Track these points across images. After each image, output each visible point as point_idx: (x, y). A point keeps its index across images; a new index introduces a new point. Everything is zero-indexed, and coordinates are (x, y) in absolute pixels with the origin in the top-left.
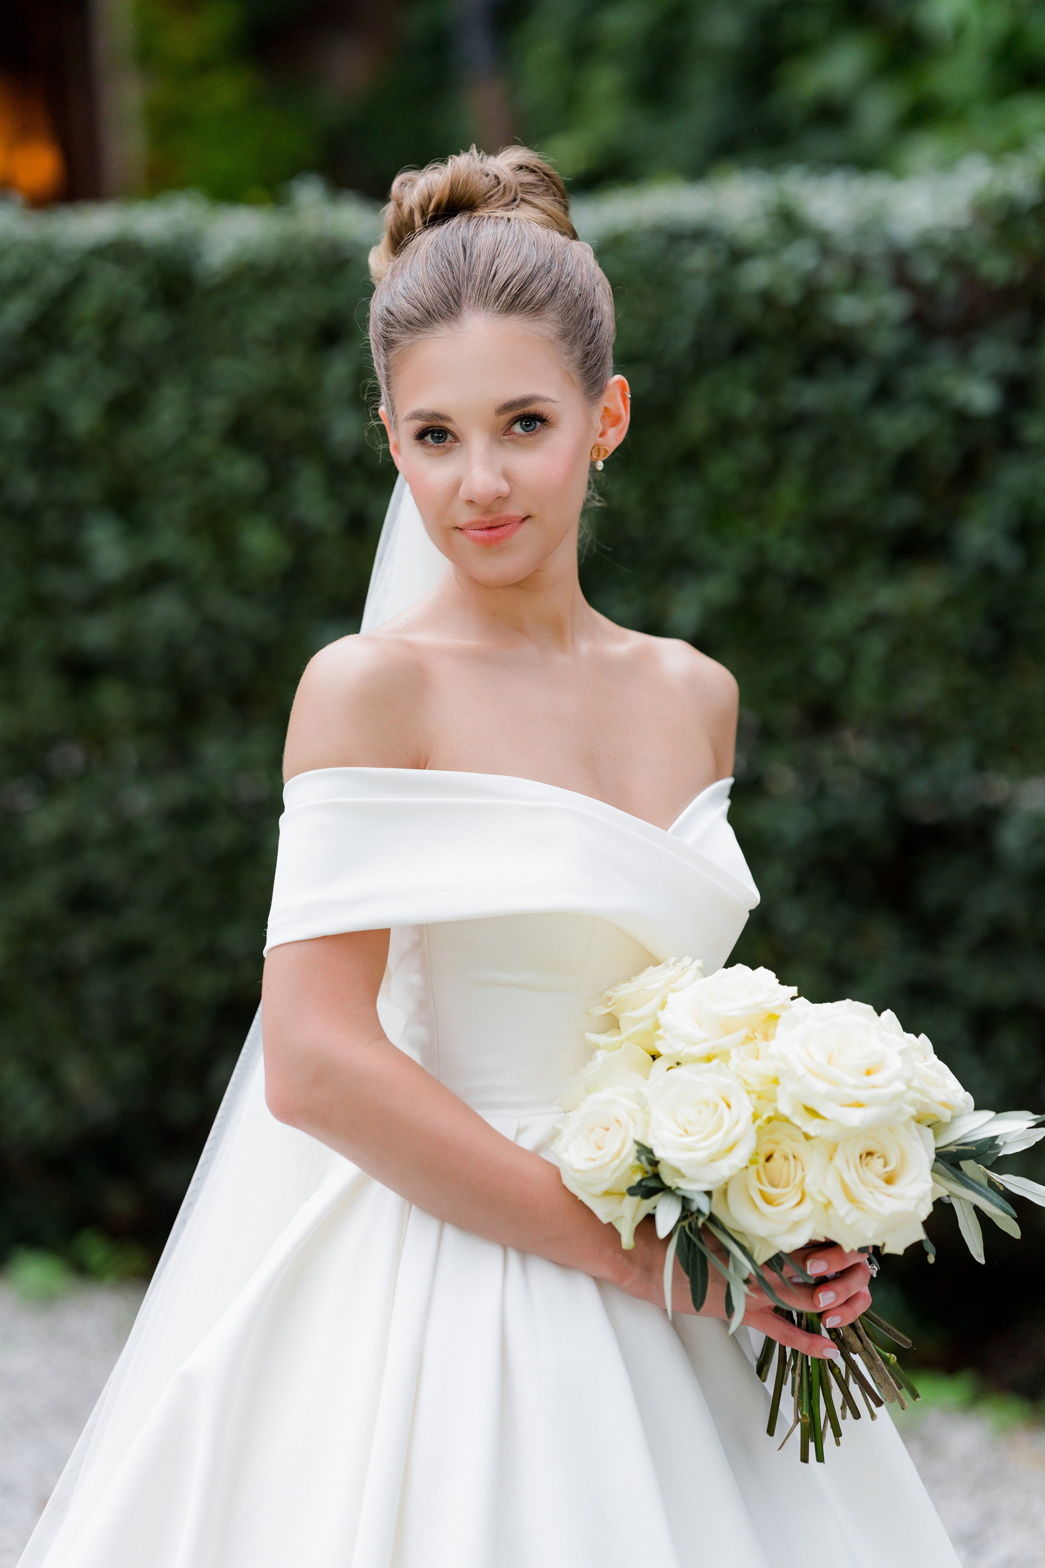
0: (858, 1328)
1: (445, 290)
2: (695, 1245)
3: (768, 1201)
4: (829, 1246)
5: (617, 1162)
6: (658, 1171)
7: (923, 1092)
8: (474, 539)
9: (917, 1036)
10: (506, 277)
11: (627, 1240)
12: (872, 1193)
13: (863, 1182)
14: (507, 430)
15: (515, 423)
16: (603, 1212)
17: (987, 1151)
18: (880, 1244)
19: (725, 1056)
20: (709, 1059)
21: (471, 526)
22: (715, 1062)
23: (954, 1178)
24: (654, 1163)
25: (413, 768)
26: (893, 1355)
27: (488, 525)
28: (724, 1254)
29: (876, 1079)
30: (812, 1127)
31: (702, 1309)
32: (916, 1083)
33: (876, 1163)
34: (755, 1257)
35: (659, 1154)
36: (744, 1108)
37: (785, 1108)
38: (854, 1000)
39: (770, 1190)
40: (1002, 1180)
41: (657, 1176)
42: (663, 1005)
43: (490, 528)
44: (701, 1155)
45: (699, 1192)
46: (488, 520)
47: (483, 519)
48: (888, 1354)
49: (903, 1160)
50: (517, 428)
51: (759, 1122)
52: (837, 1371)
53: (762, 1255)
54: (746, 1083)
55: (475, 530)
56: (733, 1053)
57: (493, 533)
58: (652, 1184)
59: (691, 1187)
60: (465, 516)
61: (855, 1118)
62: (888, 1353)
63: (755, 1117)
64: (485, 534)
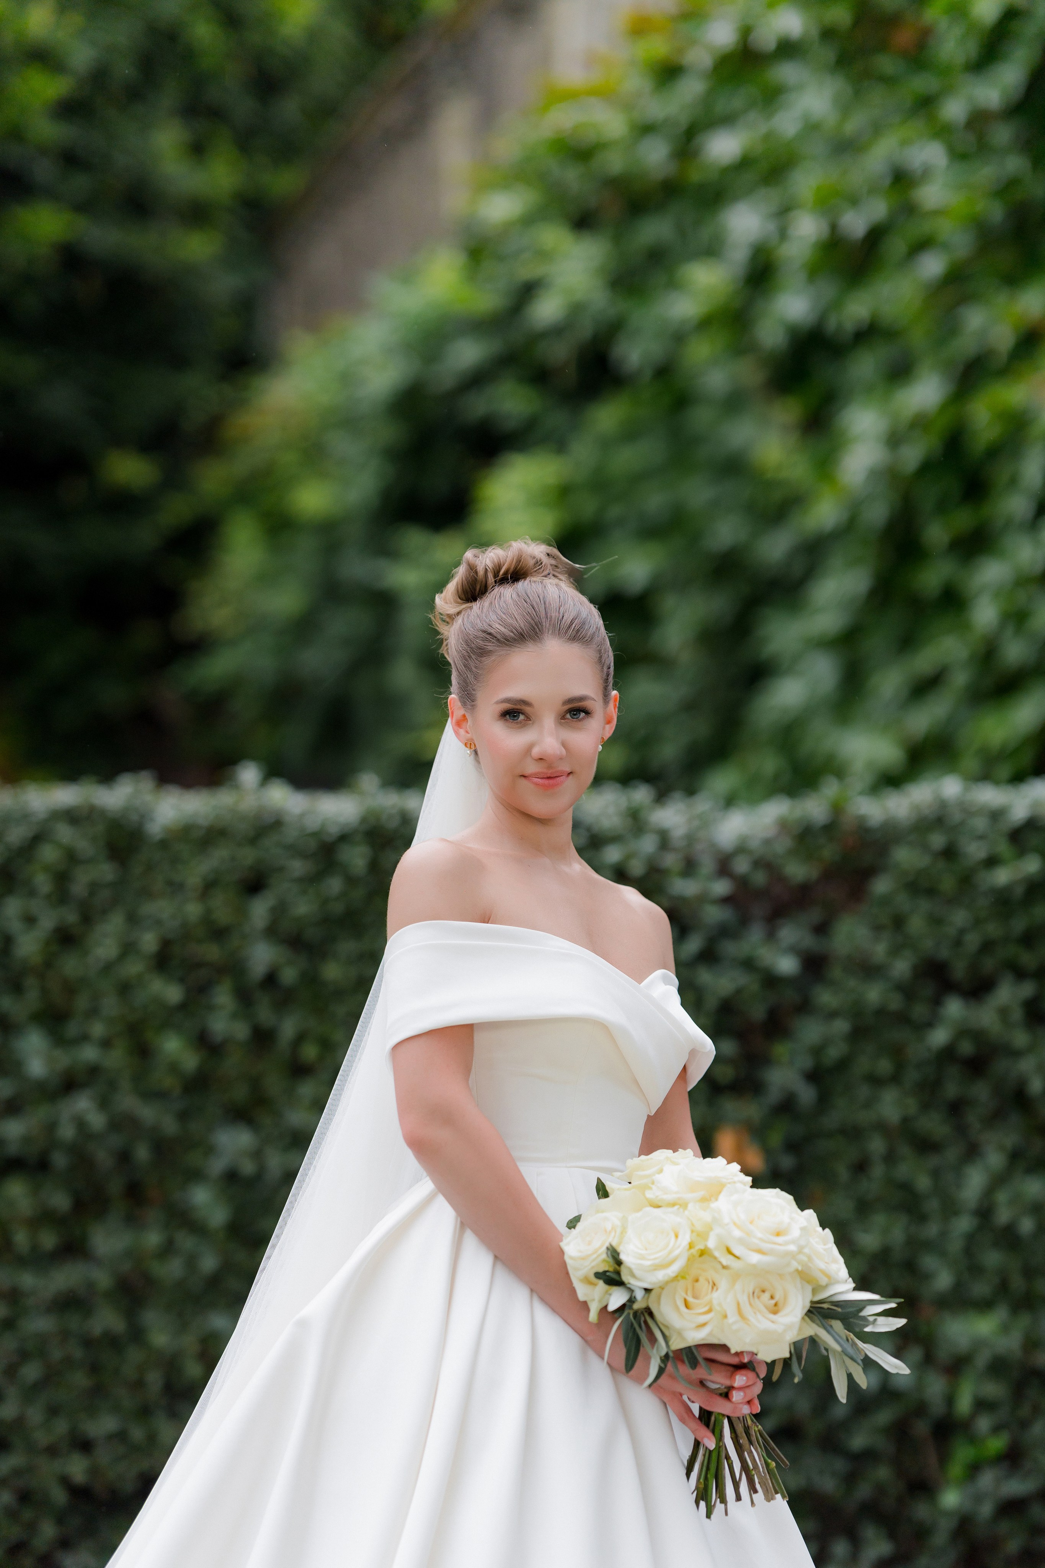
0: (752, 1435)
1: (532, 622)
2: (635, 1329)
3: (687, 1305)
4: (724, 1348)
5: (595, 1256)
6: (620, 1270)
7: (810, 1258)
8: (537, 784)
9: (823, 1229)
10: (569, 621)
11: (593, 1316)
12: (755, 1313)
13: (750, 1304)
14: (563, 717)
15: (567, 713)
16: (582, 1292)
17: (851, 1318)
18: (755, 1351)
19: (684, 1205)
20: (673, 1205)
21: (536, 775)
22: (676, 1207)
23: (822, 1326)
24: (619, 1263)
25: (481, 922)
26: (774, 1463)
27: (549, 775)
28: (653, 1340)
29: (780, 1239)
30: (725, 1260)
31: (632, 1373)
32: (806, 1250)
33: (766, 1296)
34: (670, 1343)
35: (623, 1257)
36: (685, 1239)
37: (711, 1243)
38: (782, 1190)
39: (690, 1299)
40: (864, 1347)
41: (618, 1273)
42: (661, 1171)
43: (549, 778)
44: (647, 1263)
45: (641, 1288)
46: (549, 773)
47: (545, 770)
48: (770, 1461)
49: (785, 1298)
50: (568, 716)
51: (693, 1251)
52: (730, 1462)
53: (677, 1344)
54: (693, 1225)
55: (538, 778)
56: (690, 1206)
57: (551, 782)
58: (615, 1276)
59: (637, 1284)
60: (532, 768)
61: (755, 1258)
62: (770, 1459)
63: (691, 1246)
64: (546, 782)
